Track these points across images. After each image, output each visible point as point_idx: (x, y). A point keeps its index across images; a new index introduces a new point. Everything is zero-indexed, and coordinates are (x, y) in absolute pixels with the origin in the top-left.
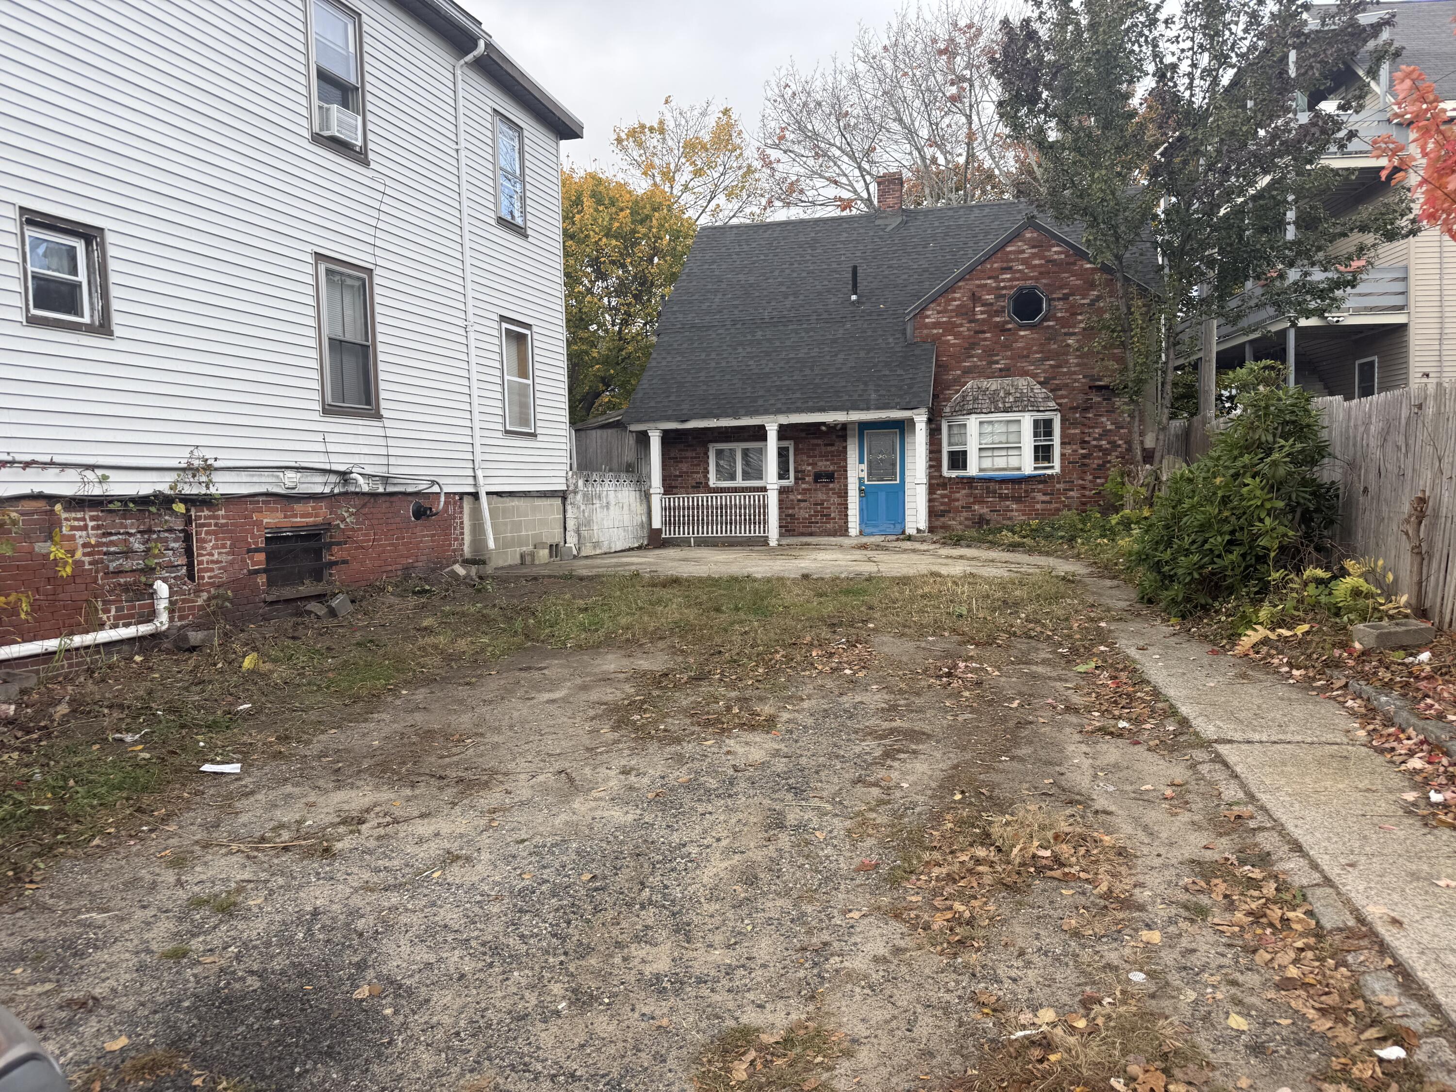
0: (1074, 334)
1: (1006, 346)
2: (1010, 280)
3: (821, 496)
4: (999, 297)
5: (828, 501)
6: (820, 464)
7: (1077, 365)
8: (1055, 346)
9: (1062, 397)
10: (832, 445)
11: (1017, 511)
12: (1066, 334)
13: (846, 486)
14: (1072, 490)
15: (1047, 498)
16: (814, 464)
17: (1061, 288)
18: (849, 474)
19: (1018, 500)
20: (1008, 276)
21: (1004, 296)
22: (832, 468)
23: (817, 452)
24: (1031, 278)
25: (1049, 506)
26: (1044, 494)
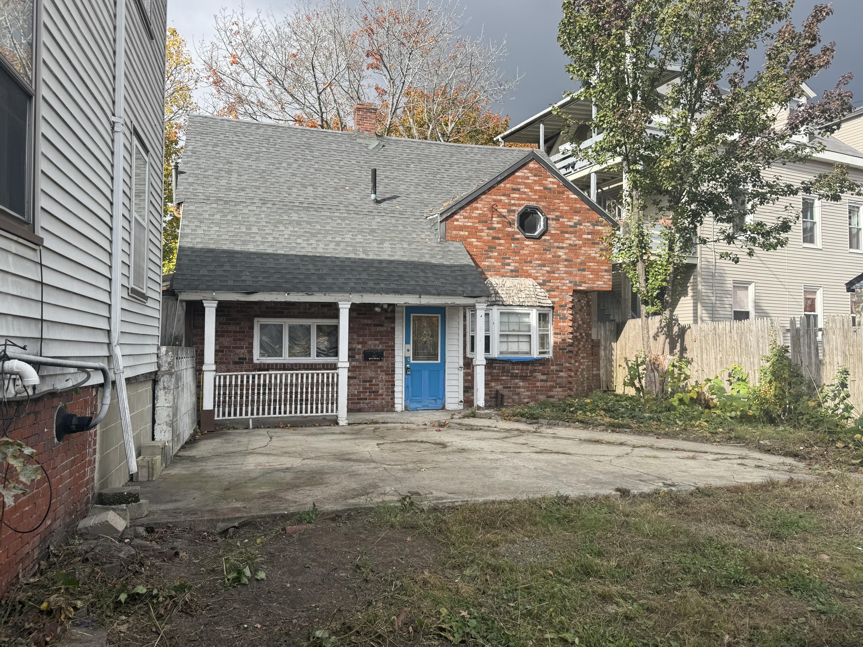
0: (562, 248)
1: (516, 253)
2: (518, 199)
3: (370, 374)
4: (510, 211)
5: (377, 378)
6: (370, 342)
7: (566, 272)
8: (550, 256)
9: (555, 297)
10: (382, 325)
11: (523, 387)
12: (558, 247)
13: (393, 364)
14: (562, 371)
15: (544, 377)
16: (363, 343)
17: (554, 210)
18: (397, 352)
19: (524, 378)
20: (517, 196)
21: (514, 211)
22: (381, 347)
23: (367, 332)
24: (534, 200)
25: (545, 384)
26: (543, 374)
